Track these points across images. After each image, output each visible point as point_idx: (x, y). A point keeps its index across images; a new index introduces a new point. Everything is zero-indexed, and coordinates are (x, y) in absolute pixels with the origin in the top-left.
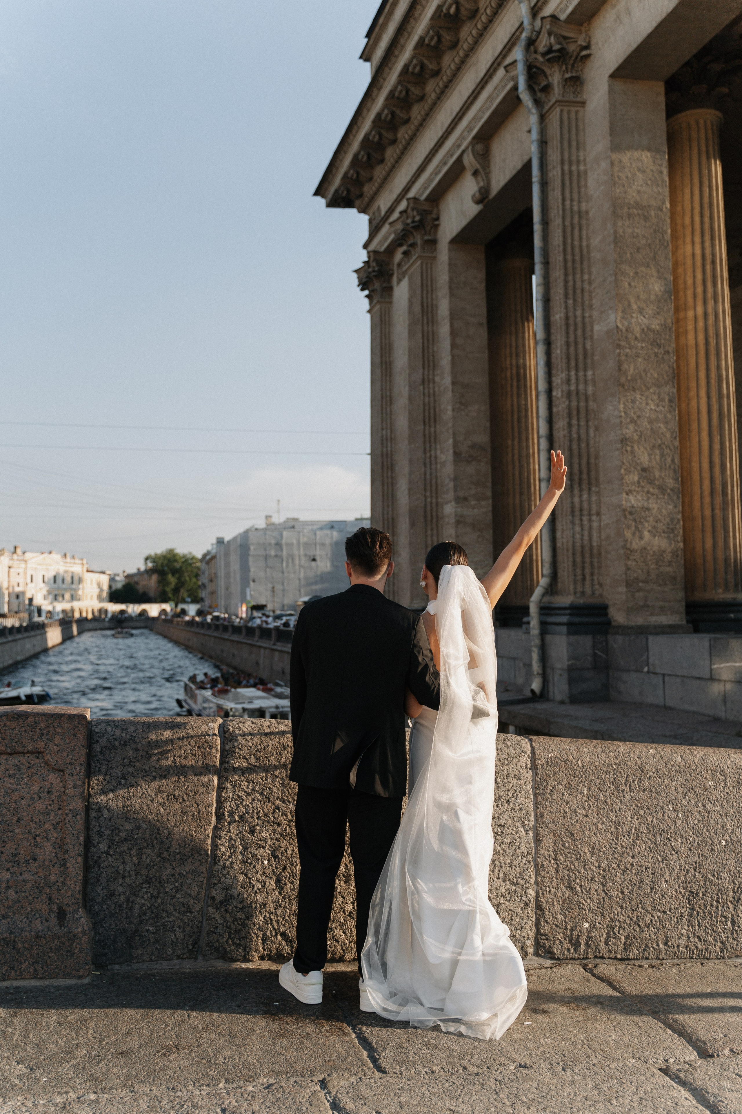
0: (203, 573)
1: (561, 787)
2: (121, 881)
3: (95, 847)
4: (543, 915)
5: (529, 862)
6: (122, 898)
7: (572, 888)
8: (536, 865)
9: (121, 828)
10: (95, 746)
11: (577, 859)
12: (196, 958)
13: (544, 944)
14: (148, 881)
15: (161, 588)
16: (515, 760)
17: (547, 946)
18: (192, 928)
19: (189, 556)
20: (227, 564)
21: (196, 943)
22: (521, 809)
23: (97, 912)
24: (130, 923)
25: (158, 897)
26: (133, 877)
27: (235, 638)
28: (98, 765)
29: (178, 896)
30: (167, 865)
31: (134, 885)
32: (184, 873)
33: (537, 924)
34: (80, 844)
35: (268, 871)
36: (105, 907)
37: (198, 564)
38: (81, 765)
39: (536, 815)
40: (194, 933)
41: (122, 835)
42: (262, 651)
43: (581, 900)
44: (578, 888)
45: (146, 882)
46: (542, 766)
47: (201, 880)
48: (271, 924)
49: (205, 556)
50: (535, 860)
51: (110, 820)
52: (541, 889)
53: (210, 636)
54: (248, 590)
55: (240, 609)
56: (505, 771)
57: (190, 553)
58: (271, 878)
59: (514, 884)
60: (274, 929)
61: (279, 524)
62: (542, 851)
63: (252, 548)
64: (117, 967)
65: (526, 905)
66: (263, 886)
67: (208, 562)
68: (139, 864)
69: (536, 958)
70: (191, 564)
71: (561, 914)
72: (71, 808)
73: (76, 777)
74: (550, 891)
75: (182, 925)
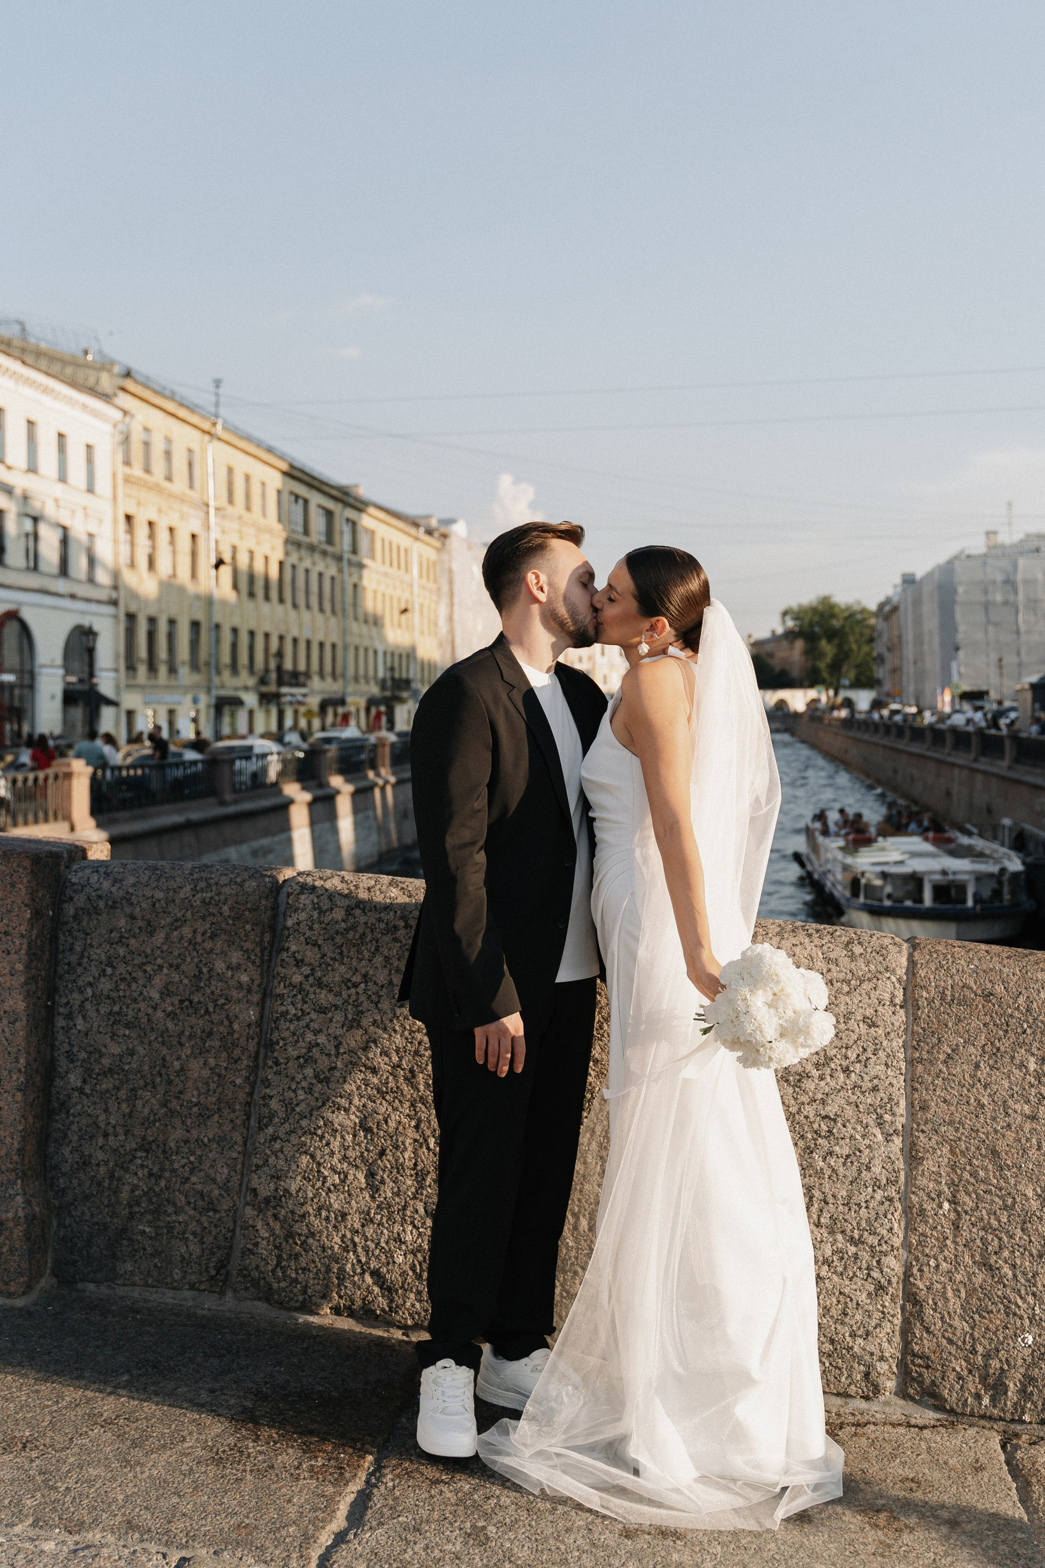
0: (880, 635)
1: (972, 1049)
2: (101, 1141)
3: (62, 1078)
4: (920, 1316)
5: (891, 1200)
6: (102, 1170)
7: (991, 1268)
8: (907, 1210)
9: (104, 1050)
10: (65, 906)
11: (1005, 1207)
12: (222, 1293)
13: (920, 1375)
14: (145, 1147)
15: (810, 664)
16: (866, 986)
17: (928, 1382)
18: (215, 1238)
19: (856, 608)
20: (918, 621)
21: (224, 1266)
22: (875, 1089)
23: (63, 1190)
24: (114, 1215)
25: (160, 1177)
26: (122, 1137)
27: (915, 748)
28: (69, 939)
29: (194, 1179)
30: (177, 1122)
31: (122, 1150)
32: (206, 1140)
33: (906, 1331)
34: (20, 1071)
35: (351, 1154)
36: (75, 1182)
37: (873, 621)
38: (22, 936)
39: (911, 1105)
40: (219, 1248)
41: (106, 1062)
42: (956, 772)
43: (1013, 1296)
44: (1007, 1270)
45: (141, 1148)
46: (931, 1001)
47: (235, 1155)
48: (355, 1252)
49: (881, 606)
50: (905, 1199)
51: (86, 1034)
52: (917, 1259)
53: (877, 745)
54: (954, 665)
55: (939, 698)
56: (842, 1007)
57: (859, 603)
58: (357, 1167)
59: (852, 1241)
60: (359, 1261)
61: (1013, 546)
62: (922, 1182)
63: (960, 589)
64: (92, 1287)
65: (880, 1288)
66: (343, 1181)
67: (887, 617)
68: (130, 1115)
69: (902, 1402)
70: (859, 622)
71: (962, 1317)
72: (8, 1009)
73: (14, 957)
74: (937, 1266)
75: (198, 1230)
